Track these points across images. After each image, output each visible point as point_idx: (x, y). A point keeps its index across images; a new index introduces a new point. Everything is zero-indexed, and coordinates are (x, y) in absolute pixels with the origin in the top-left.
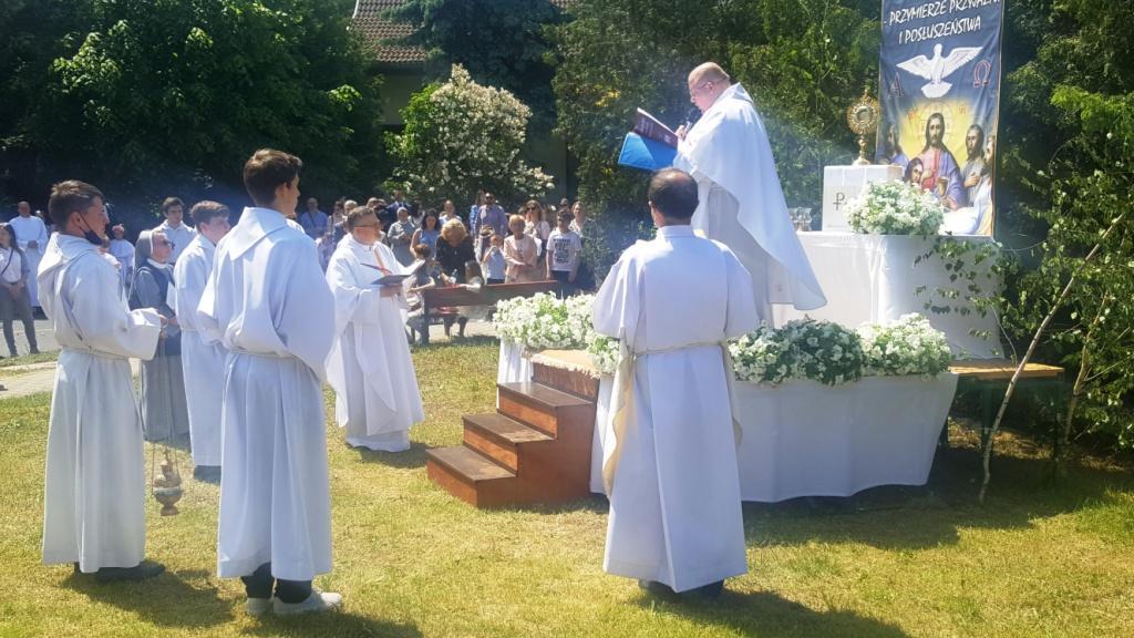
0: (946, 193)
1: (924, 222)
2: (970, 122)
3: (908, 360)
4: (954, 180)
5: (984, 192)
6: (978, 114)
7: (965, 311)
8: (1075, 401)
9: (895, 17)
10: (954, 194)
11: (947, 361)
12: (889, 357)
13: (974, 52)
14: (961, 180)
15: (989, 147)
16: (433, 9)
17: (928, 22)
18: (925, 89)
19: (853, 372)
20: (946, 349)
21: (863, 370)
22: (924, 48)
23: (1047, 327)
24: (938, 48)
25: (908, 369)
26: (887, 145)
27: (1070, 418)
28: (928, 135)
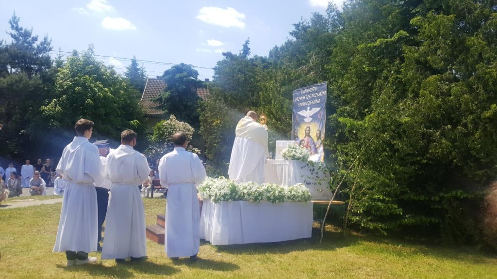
0: (311, 150)
1: (304, 156)
2: (317, 129)
3: (298, 197)
4: (313, 146)
5: (321, 149)
6: (319, 126)
7: (315, 184)
8: (348, 212)
9: (297, 99)
10: (313, 150)
11: (309, 198)
12: (293, 195)
13: (318, 109)
14: (315, 146)
15: (323, 136)
16: (165, 99)
17: (306, 101)
18: (305, 120)
19: (282, 200)
20: (310, 194)
21: (285, 199)
22: (305, 108)
23: (339, 188)
24: (309, 108)
25: (298, 199)
26: (294, 136)
27: (347, 218)
28: (306, 133)
